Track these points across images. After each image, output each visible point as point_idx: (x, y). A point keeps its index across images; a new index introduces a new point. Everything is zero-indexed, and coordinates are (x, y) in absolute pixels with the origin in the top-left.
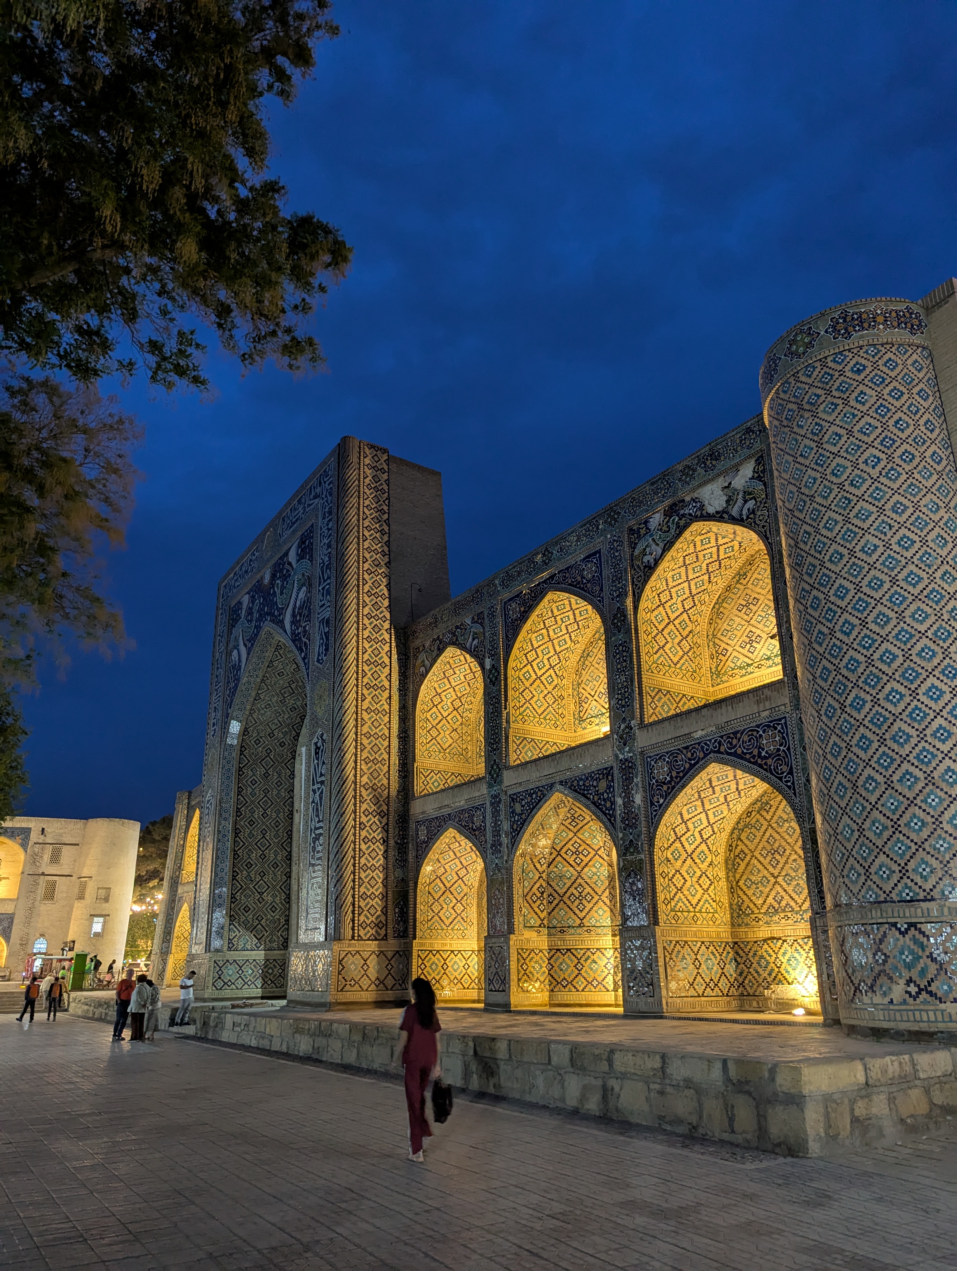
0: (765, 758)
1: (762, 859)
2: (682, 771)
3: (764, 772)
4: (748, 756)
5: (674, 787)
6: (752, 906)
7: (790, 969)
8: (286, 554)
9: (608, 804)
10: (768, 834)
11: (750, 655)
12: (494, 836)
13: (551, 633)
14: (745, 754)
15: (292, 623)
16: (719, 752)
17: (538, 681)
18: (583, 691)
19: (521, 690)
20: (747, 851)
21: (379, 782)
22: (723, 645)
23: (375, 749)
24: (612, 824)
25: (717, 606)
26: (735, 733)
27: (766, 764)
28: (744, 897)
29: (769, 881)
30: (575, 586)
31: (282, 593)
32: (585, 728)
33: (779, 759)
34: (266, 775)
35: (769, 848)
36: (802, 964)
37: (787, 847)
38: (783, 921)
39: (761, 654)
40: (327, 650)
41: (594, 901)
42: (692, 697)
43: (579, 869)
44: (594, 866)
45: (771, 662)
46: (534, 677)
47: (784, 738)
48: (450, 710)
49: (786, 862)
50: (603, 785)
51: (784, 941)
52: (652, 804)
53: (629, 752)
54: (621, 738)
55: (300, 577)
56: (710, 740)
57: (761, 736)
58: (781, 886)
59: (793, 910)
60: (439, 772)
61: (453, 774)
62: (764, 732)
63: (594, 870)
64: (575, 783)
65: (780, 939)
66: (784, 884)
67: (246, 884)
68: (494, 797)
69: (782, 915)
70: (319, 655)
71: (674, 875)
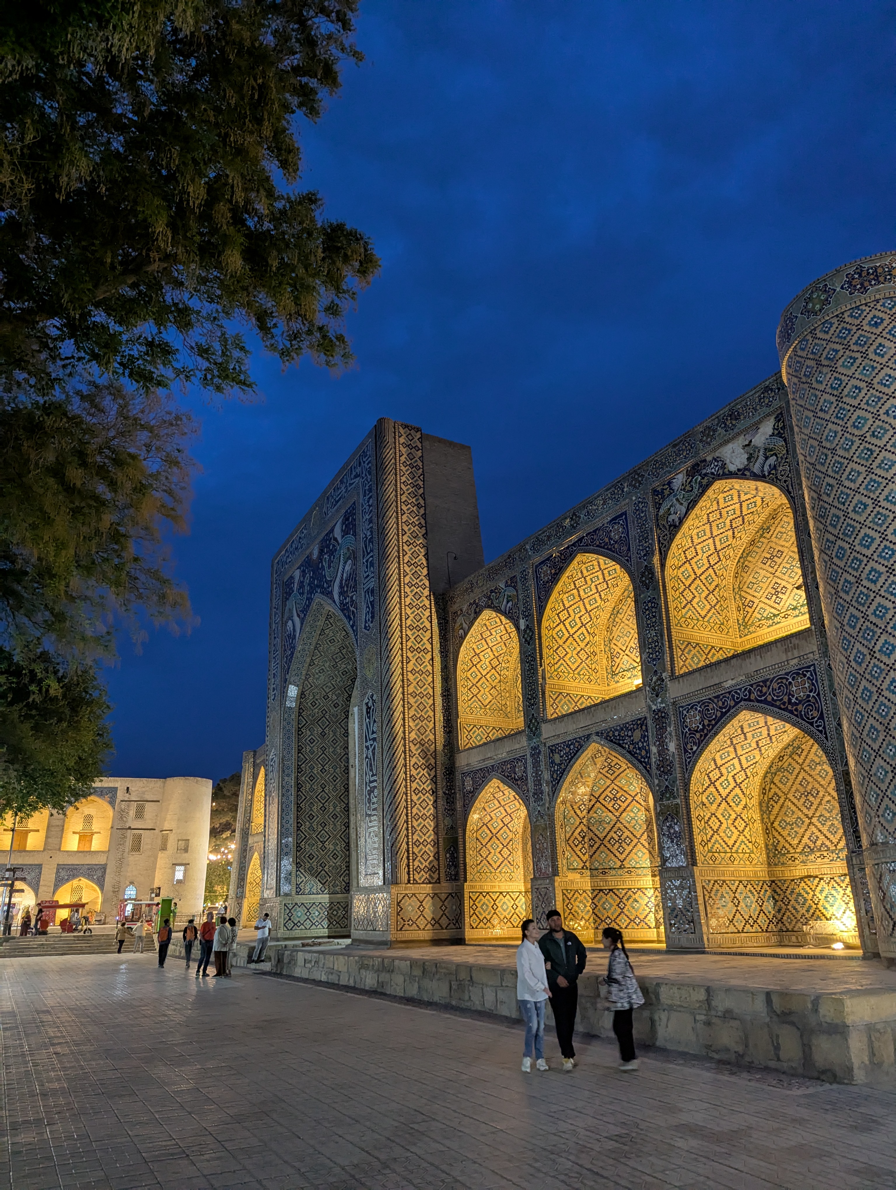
0: (796, 704)
1: (795, 801)
2: (714, 719)
3: (795, 718)
4: (778, 703)
5: (706, 735)
6: (787, 846)
7: (827, 906)
8: (332, 530)
9: (643, 753)
10: (800, 777)
11: (776, 606)
12: (535, 785)
13: (582, 593)
14: (776, 701)
15: (341, 593)
16: (749, 700)
17: (571, 638)
18: (614, 647)
19: (555, 648)
20: (780, 794)
21: (426, 737)
22: (749, 598)
23: (421, 707)
24: (648, 771)
25: (742, 560)
26: (764, 682)
27: (796, 710)
28: (780, 838)
29: (803, 822)
30: (603, 548)
31: (329, 567)
32: (618, 682)
33: (810, 705)
34: (323, 735)
35: (802, 790)
36: (839, 901)
37: (820, 789)
38: (819, 859)
39: (787, 604)
40: (373, 617)
41: (633, 844)
42: (721, 648)
43: (617, 814)
44: (632, 811)
45: (797, 612)
46: (567, 635)
47: (813, 684)
48: (489, 669)
49: (820, 804)
50: (637, 734)
51: (821, 879)
52: (686, 751)
53: (661, 703)
54: (653, 689)
55: (345, 551)
56: (740, 689)
57: (790, 683)
58: (816, 827)
59: (828, 849)
60: (481, 726)
61: (494, 728)
62: (793, 679)
63: (632, 815)
64: (611, 734)
65: (817, 877)
66: (819, 825)
67: (309, 834)
68: (534, 749)
69: (818, 854)
70: (366, 622)
71: (709, 818)
